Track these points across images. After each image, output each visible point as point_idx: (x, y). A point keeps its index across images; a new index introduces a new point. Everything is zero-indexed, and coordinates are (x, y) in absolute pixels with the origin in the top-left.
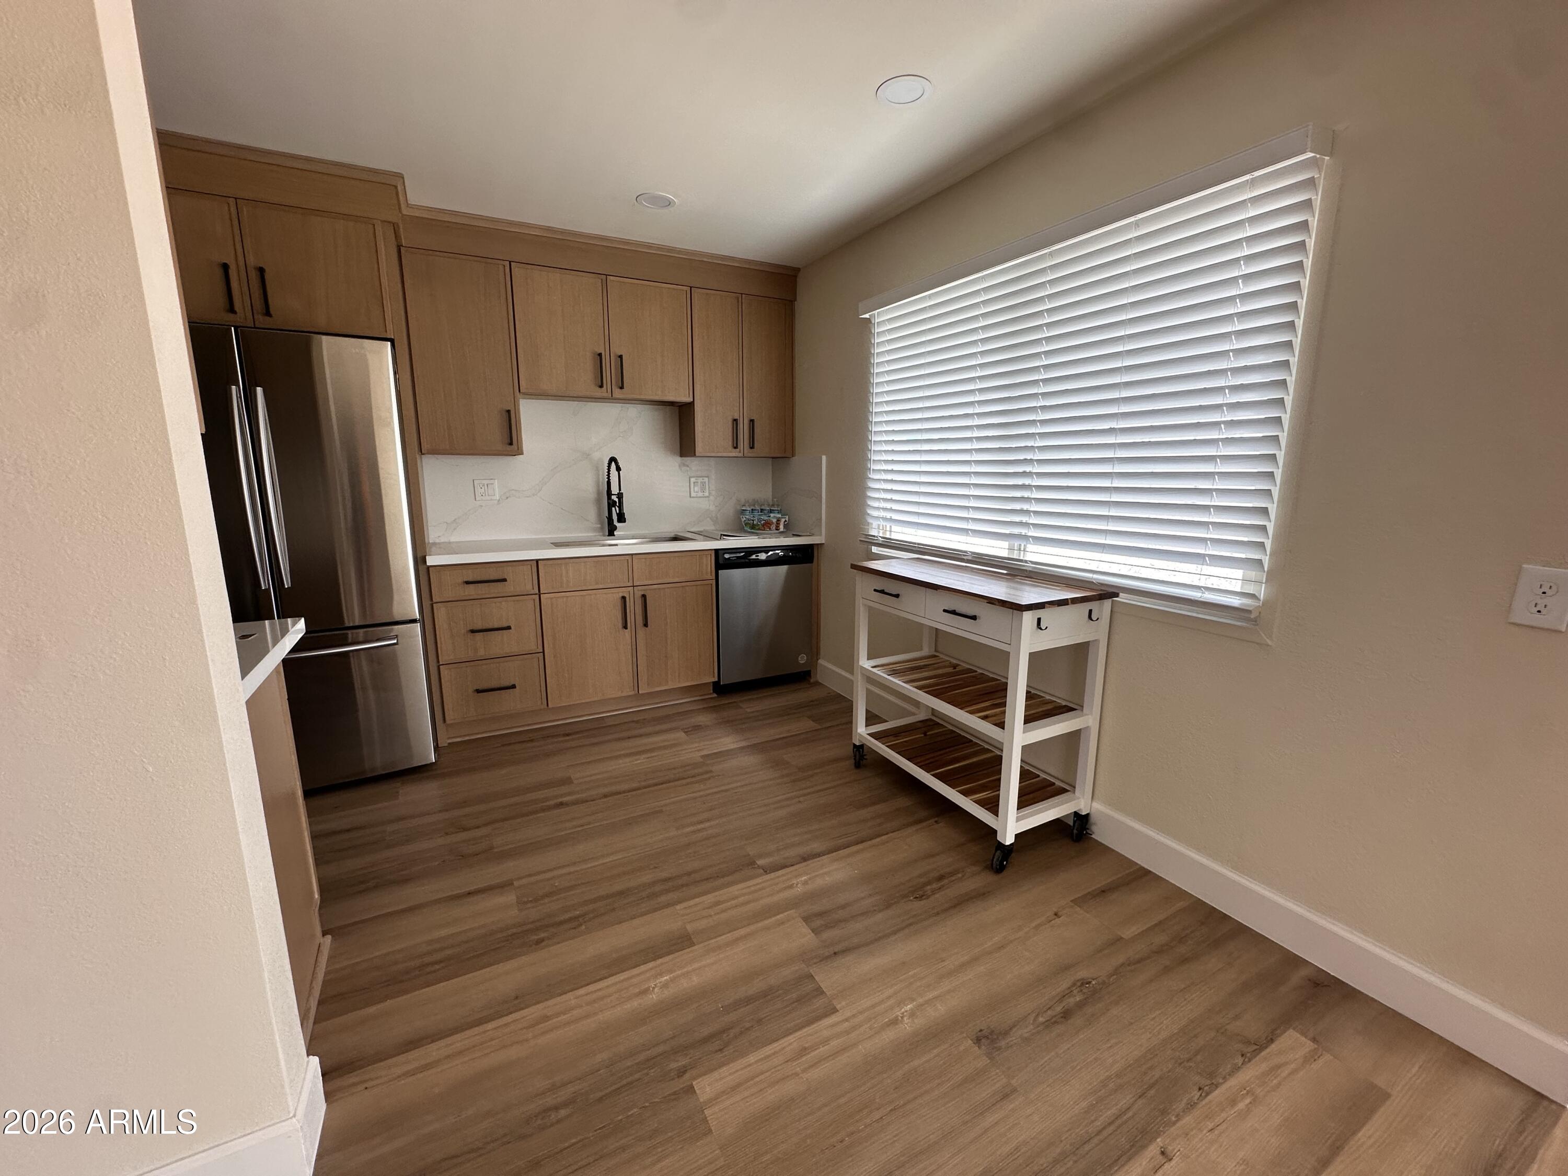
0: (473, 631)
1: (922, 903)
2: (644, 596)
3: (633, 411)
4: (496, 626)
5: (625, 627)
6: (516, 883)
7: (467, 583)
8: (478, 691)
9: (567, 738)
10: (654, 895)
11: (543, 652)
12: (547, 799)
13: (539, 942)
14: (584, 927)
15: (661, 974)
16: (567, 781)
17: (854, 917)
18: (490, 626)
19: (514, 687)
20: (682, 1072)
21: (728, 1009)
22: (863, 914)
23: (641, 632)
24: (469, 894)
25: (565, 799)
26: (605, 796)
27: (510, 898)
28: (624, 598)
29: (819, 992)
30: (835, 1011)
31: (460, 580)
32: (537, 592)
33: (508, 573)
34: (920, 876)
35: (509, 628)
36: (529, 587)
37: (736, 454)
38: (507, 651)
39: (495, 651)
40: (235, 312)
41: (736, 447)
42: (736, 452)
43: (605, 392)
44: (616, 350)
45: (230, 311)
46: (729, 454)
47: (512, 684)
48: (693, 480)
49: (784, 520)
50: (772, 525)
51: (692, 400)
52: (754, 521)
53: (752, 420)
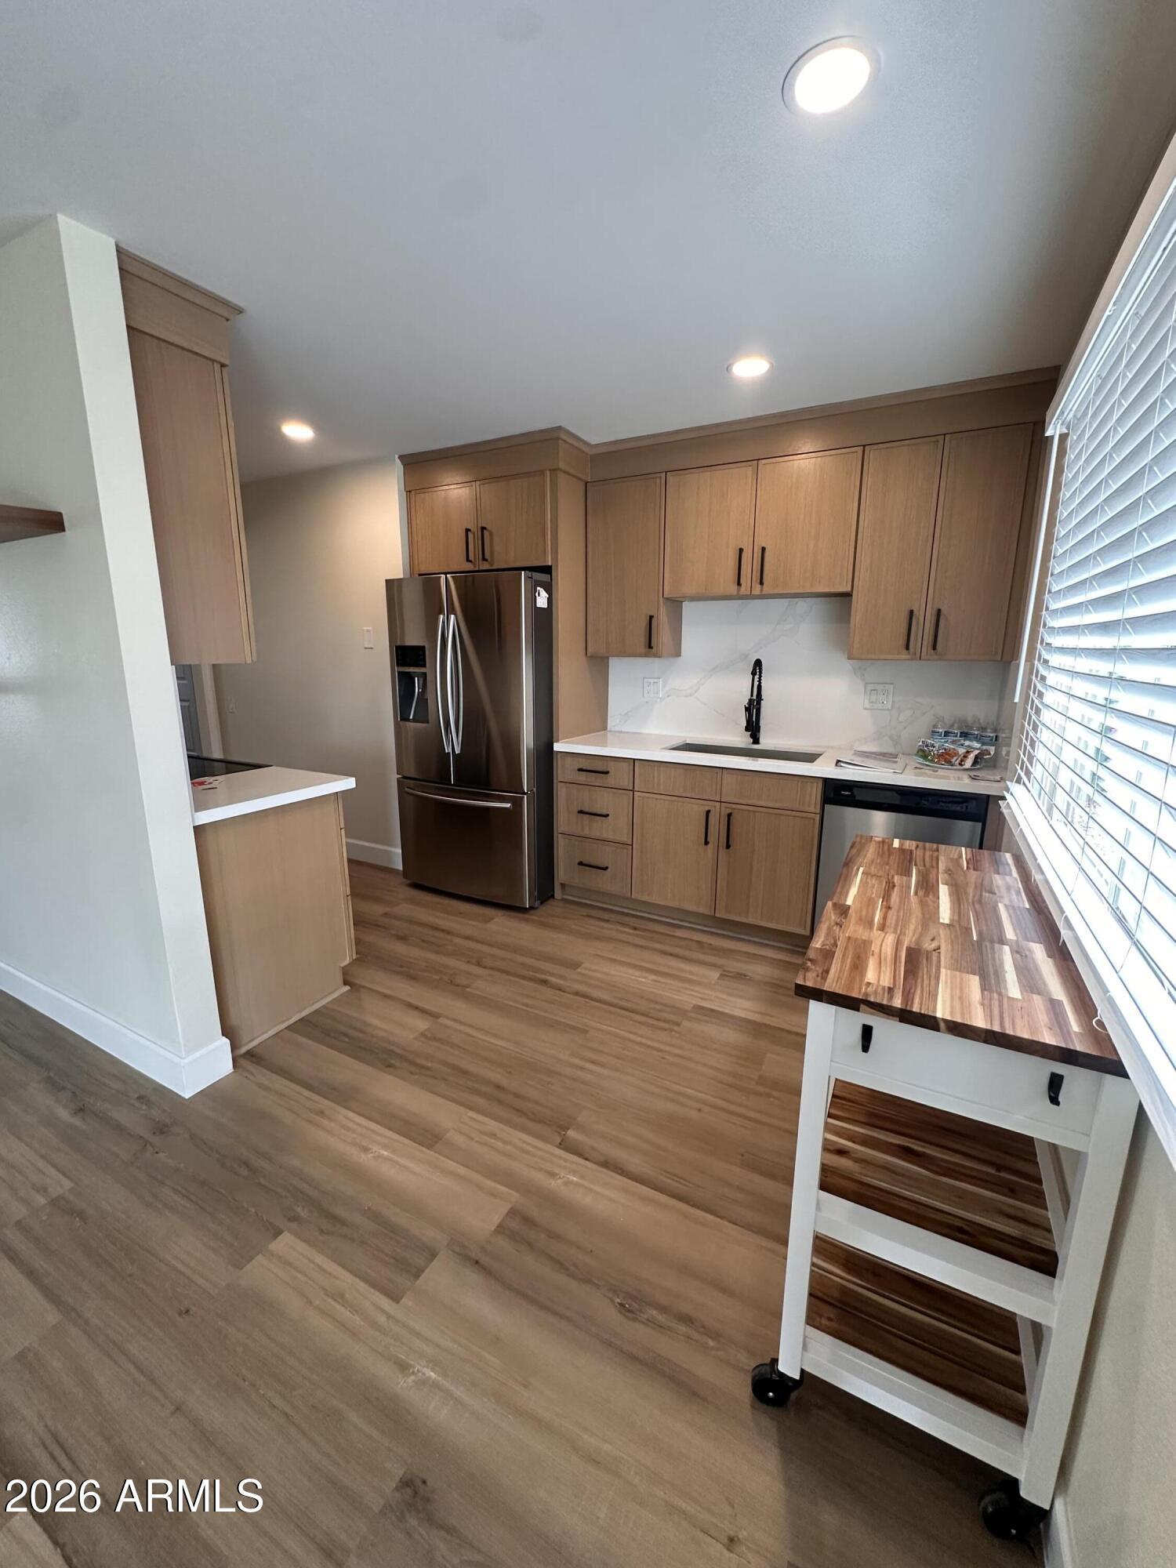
0: (581, 812)
2: (729, 815)
5: (706, 843)
7: (580, 770)
8: (580, 864)
11: (632, 845)
12: (538, 970)
14: (416, 1077)
15: (387, 1148)
17: (542, 1253)
18: (594, 811)
19: (606, 869)
21: (368, 1213)
22: (555, 1260)
23: (723, 852)
24: (416, 1008)
28: (708, 812)
29: (417, 1273)
32: (632, 789)
35: (607, 816)
36: (626, 782)
37: (908, 657)
38: (605, 836)
39: (596, 833)
40: (471, 561)
41: (907, 648)
42: (909, 654)
43: (744, 590)
44: (761, 542)
45: (468, 560)
46: (897, 657)
47: (605, 866)
48: (870, 687)
49: (977, 752)
50: (955, 758)
51: (849, 589)
52: (931, 748)
53: (939, 611)
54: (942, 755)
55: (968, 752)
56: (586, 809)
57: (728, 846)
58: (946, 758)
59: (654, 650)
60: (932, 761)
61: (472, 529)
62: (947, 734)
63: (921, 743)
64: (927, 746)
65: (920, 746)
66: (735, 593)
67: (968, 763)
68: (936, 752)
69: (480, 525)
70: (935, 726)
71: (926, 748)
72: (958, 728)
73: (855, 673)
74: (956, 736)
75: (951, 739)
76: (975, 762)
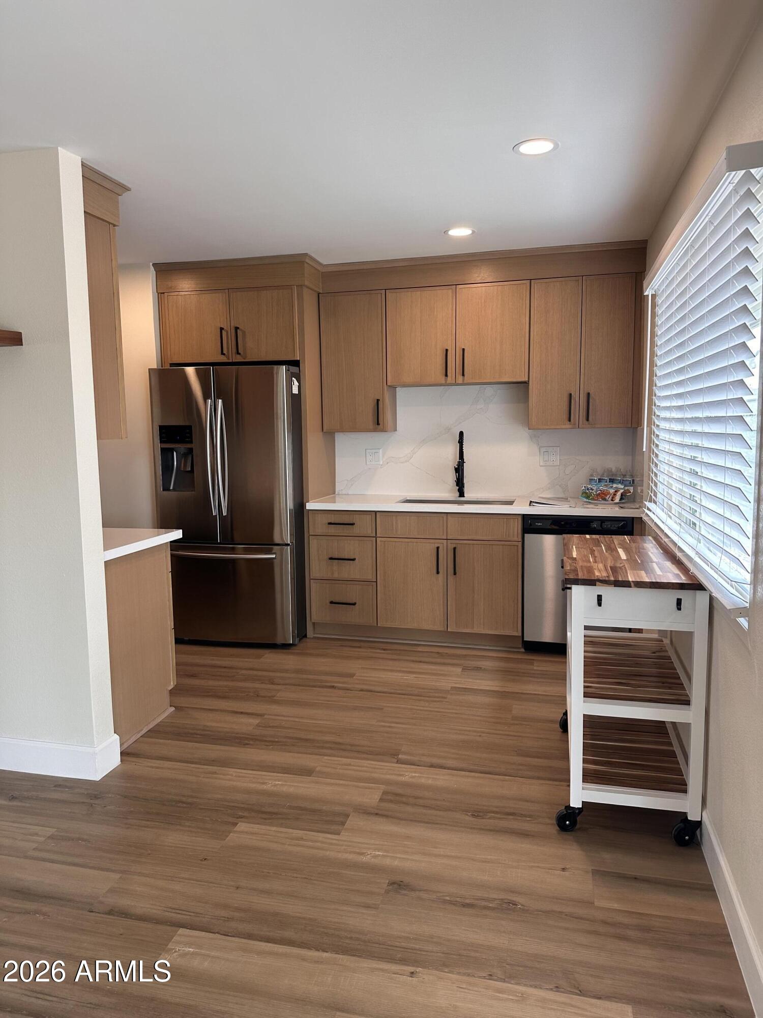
0: (331, 559)
1: (474, 819)
2: (455, 549)
3: (489, 390)
4: (346, 558)
5: (438, 572)
6: (266, 716)
7: (330, 524)
8: (332, 603)
9: (383, 651)
10: (323, 748)
11: (376, 582)
12: (326, 682)
13: (247, 744)
14: (272, 747)
15: (279, 780)
16: (352, 675)
17: (415, 805)
18: (342, 556)
19: (354, 604)
20: (241, 817)
21: (290, 807)
22: (424, 806)
23: (451, 578)
24: (242, 713)
25: (336, 685)
26: (362, 690)
27: (256, 721)
28: (438, 548)
29: (343, 824)
30: (339, 834)
31: (327, 522)
32: (375, 536)
33: (356, 519)
34: (497, 807)
35: (354, 560)
36: (369, 531)
37: (570, 426)
38: (352, 577)
39: (345, 575)
40: (224, 354)
41: (570, 420)
42: (570, 424)
43: (450, 379)
44: (460, 345)
45: (223, 354)
46: (564, 427)
47: (353, 602)
48: (543, 450)
49: (622, 491)
50: (608, 496)
51: (527, 379)
52: (591, 491)
53: (589, 394)
54: (599, 495)
55: (616, 491)
56: (336, 557)
57: (455, 574)
58: (602, 496)
59: (381, 426)
60: (593, 499)
61: (225, 328)
62: (600, 480)
63: (583, 488)
64: (588, 489)
65: (583, 490)
66: (443, 382)
67: (617, 499)
68: (595, 493)
69: (232, 325)
70: (592, 475)
71: (587, 491)
72: (606, 477)
73: (532, 440)
74: (607, 482)
75: (603, 484)
76: (621, 499)
